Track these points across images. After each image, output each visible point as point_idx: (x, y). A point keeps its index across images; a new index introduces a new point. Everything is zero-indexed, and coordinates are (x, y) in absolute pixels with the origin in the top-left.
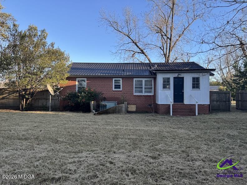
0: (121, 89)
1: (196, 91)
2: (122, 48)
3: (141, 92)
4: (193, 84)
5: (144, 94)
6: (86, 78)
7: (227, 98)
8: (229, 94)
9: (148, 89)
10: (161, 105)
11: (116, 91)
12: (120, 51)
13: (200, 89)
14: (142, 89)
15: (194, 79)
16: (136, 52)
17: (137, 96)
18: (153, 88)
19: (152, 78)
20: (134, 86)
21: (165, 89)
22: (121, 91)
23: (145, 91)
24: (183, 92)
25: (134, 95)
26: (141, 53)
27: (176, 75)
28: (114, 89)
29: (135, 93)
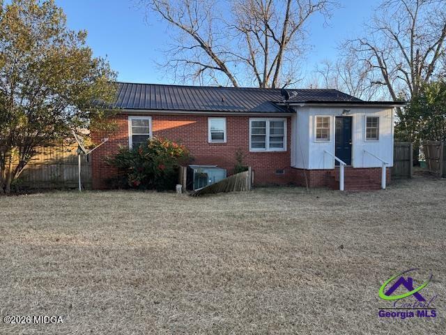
0: (225, 141)
1: (372, 144)
2: (178, 56)
3: (263, 145)
4: (368, 130)
5: (268, 149)
6: (150, 115)
7: (406, 154)
8: (409, 147)
9: (277, 140)
10: (313, 170)
11: (215, 144)
12: (173, 63)
13: (378, 139)
14: (265, 140)
15: (369, 120)
16: (206, 67)
17: (257, 153)
18: (285, 139)
19: (284, 119)
20: (250, 134)
21: (320, 141)
22: (225, 144)
23: (270, 144)
24: (351, 145)
25: (251, 153)
26: (219, 69)
27: (340, 112)
28: (210, 140)
29: (252, 147)
